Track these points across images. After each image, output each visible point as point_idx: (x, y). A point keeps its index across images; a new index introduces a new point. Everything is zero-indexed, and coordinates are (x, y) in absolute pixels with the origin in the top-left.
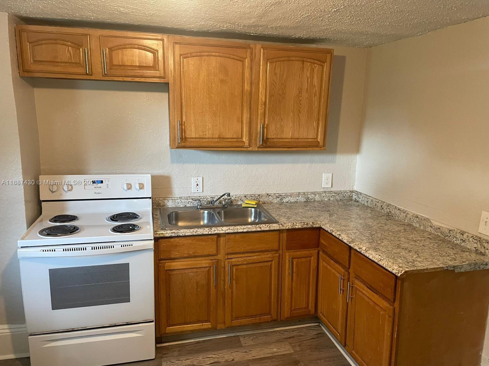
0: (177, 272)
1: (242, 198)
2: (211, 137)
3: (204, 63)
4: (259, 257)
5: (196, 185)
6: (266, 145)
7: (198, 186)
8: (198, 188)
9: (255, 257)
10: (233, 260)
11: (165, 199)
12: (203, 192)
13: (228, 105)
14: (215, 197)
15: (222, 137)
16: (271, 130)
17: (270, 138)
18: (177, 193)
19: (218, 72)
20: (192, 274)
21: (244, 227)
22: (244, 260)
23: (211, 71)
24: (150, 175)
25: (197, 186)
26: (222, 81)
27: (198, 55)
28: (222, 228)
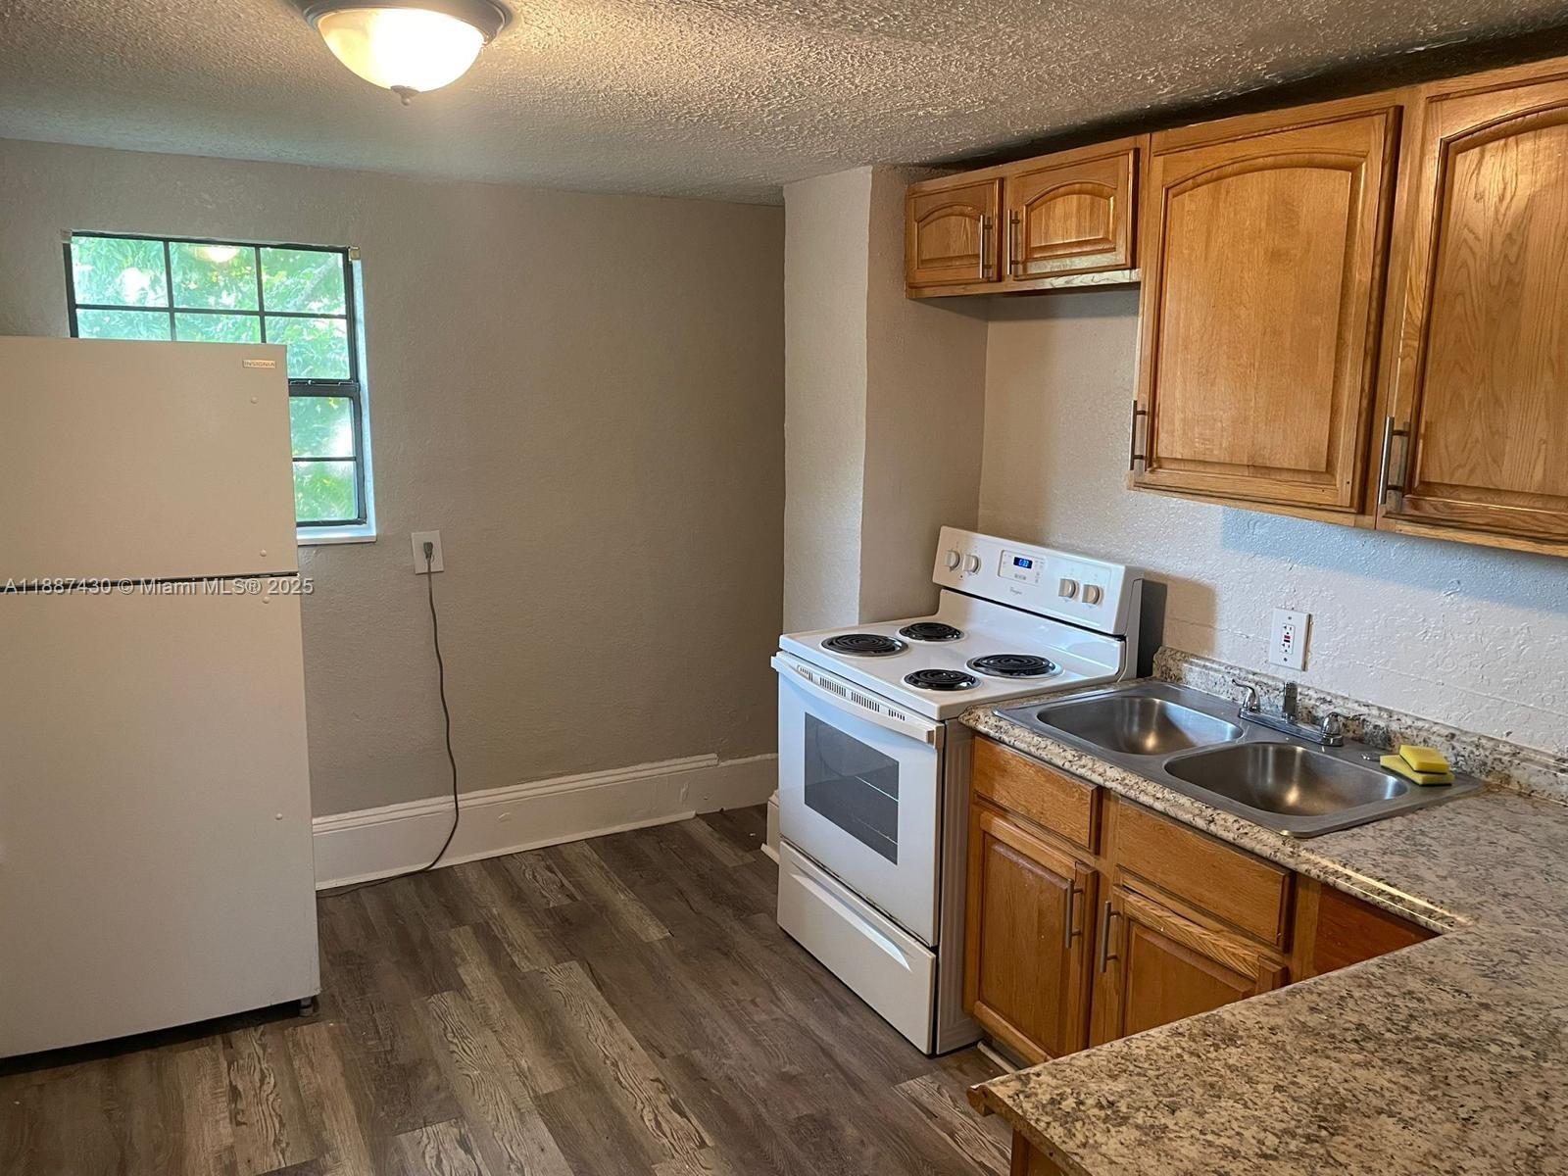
0: (1002, 850)
1: (1433, 738)
2: (1227, 460)
3: (1225, 202)
4: (1210, 937)
5: (1283, 639)
6: (1417, 513)
7: (1291, 644)
8: (1289, 650)
9: (1196, 930)
10: (1132, 898)
11: (1186, 657)
12: (1304, 668)
13: (1287, 345)
14: (1334, 701)
15: (1259, 462)
16: (1443, 451)
17: (1440, 484)
18: (1227, 652)
19: (1263, 224)
20: (1031, 877)
21: (1167, 796)
22: (1160, 917)
23: (1244, 224)
24: (1122, 568)
25: (1286, 644)
26: (1275, 256)
27: (1214, 176)
28: (1108, 769)
